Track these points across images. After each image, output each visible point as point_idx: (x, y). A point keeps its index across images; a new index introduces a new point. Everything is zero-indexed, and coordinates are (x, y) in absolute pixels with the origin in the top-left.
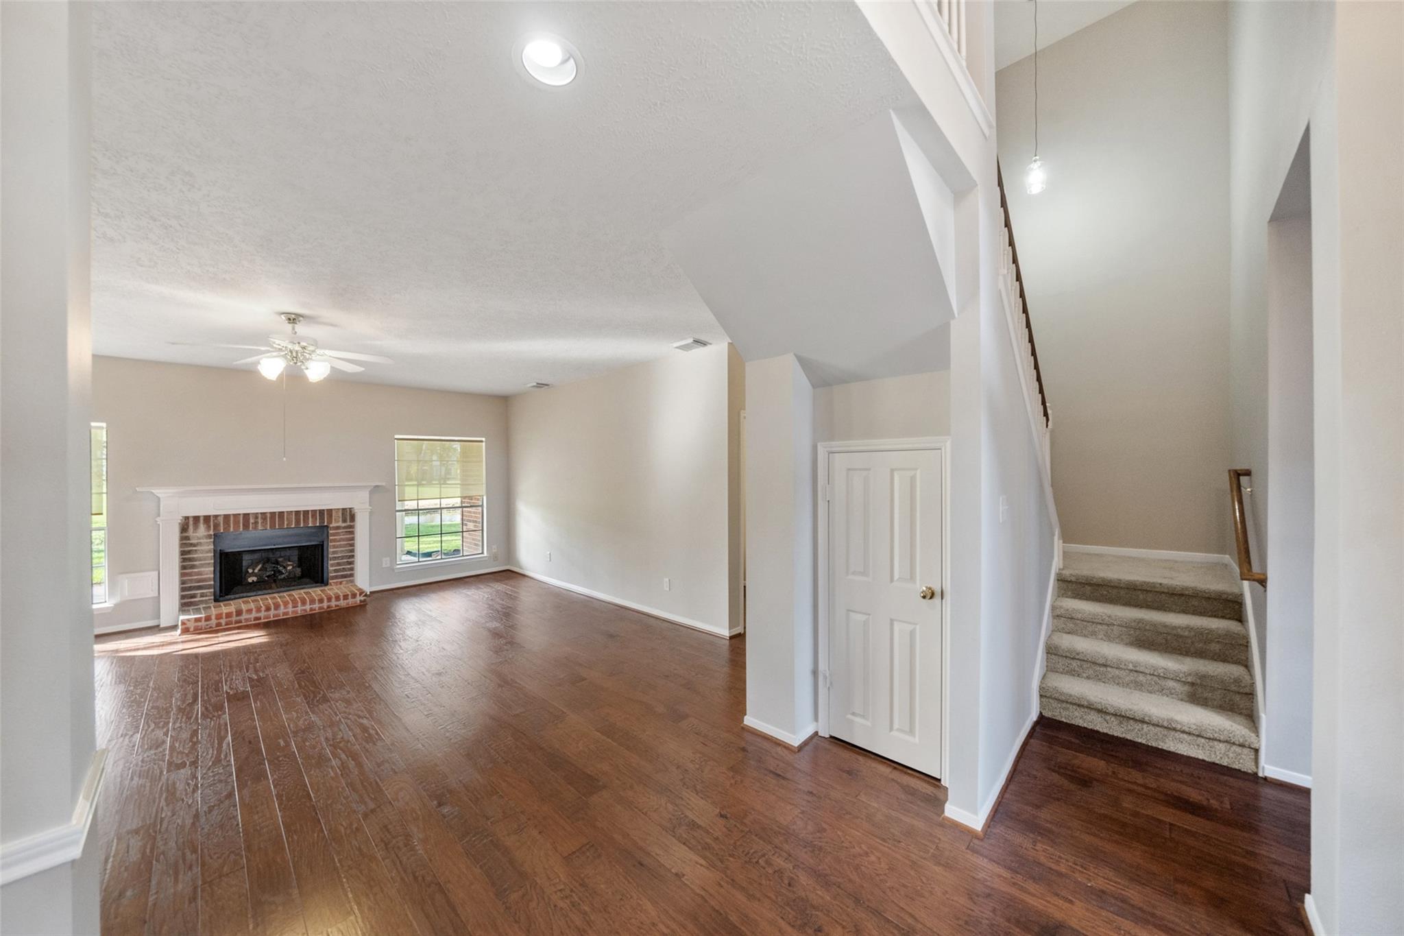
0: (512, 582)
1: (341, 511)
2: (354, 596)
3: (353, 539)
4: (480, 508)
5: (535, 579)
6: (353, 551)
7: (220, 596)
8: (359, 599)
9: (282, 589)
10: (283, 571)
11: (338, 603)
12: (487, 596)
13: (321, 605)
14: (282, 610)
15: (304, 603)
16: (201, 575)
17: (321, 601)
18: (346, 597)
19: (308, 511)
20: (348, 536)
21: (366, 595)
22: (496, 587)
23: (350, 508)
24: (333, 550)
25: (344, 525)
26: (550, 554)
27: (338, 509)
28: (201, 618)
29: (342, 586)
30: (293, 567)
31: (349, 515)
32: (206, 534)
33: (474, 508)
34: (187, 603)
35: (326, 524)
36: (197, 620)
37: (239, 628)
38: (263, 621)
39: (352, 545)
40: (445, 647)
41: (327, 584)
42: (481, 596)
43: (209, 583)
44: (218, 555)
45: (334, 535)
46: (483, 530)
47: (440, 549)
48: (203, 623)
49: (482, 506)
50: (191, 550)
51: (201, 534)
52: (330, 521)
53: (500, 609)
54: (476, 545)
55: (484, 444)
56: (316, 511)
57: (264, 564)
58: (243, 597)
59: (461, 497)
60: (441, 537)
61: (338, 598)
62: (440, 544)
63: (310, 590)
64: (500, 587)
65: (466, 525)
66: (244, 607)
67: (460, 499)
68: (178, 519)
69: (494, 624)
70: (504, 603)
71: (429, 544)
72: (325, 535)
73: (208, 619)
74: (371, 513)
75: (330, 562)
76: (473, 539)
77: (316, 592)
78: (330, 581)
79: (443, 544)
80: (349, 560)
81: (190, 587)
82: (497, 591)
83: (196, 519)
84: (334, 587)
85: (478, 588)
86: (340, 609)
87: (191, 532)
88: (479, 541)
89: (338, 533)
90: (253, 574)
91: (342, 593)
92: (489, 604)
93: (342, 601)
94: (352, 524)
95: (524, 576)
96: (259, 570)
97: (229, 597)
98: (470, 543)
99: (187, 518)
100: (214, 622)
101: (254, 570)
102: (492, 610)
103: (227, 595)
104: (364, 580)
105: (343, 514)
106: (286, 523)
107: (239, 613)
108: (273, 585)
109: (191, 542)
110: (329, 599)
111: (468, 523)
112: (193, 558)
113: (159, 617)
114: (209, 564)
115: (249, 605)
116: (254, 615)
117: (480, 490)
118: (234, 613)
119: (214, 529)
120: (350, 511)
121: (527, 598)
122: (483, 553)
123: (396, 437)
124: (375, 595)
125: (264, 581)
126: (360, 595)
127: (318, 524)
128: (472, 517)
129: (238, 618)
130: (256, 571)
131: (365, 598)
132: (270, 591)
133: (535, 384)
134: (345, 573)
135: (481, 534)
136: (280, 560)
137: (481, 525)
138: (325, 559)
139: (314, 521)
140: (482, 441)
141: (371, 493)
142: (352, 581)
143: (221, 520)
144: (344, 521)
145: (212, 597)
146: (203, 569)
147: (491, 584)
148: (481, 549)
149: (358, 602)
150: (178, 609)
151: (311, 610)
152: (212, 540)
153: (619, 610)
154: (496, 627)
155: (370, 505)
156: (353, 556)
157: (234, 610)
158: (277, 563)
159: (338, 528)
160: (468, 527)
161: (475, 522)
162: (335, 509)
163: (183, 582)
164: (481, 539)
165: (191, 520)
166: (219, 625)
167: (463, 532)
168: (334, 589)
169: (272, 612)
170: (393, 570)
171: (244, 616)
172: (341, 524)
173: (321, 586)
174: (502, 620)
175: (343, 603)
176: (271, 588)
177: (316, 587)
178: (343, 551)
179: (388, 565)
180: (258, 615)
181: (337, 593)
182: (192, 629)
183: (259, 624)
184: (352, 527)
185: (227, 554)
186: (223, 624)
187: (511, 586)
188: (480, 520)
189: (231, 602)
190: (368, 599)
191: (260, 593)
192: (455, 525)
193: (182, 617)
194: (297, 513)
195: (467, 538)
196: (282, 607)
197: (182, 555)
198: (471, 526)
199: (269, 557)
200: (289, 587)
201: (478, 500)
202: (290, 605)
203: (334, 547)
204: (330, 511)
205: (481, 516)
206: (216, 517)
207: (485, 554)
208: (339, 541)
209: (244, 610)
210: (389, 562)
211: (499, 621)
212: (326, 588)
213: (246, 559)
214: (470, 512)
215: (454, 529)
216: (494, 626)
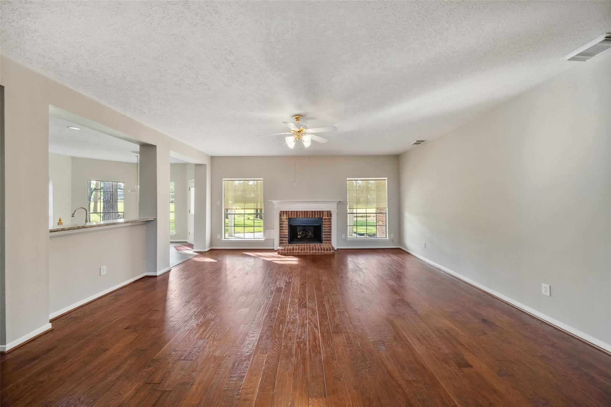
0: (401, 256)
1: (326, 212)
2: (330, 250)
3: (331, 224)
4: (385, 214)
5: (414, 256)
6: (331, 230)
7: (290, 242)
8: (332, 251)
9: (308, 242)
10: (308, 235)
11: (324, 252)
12: (388, 262)
13: (319, 251)
14: (306, 251)
15: (313, 250)
16: (285, 233)
17: (318, 250)
18: (327, 250)
19: (315, 211)
20: (329, 223)
21: (335, 250)
22: (393, 257)
23: (330, 211)
24: (324, 229)
25: (328, 218)
26: (425, 243)
27: (326, 211)
28: (283, 249)
29: (327, 244)
30: (311, 234)
31: (329, 214)
32: (286, 218)
33: (382, 214)
34: (281, 243)
35: (321, 217)
36: (282, 250)
37: (293, 255)
38: (300, 254)
39: (331, 227)
40: (364, 291)
41: (322, 243)
42: (385, 261)
43: (286, 236)
44: (289, 226)
45: (324, 222)
46: (386, 226)
47: (366, 233)
48: (283, 251)
49: (386, 213)
50: (282, 224)
51: (285, 217)
52: (323, 216)
53: (395, 272)
54: (383, 233)
55: (386, 181)
56: (318, 211)
57: (303, 231)
58: (296, 243)
59: (376, 208)
60: (367, 227)
61: (324, 250)
62: (366, 230)
63: (316, 244)
64: (395, 258)
65: (378, 222)
66: (295, 247)
67: (375, 209)
68: (279, 212)
69: (392, 283)
70: (397, 268)
71: (362, 230)
72: (321, 222)
73: (285, 250)
74: (337, 214)
75: (323, 233)
76: (382, 230)
77: (318, 245)
78: (323, 242)
79: (367, 230)
80: (330, 233)
81: (282, 237)
82: (394, 260)
83: (284, 212)
84: (324, 244)
85: (383, 256)
86: (325, 255)
87: (282, 217)
88: (384, 231)
89: (326, 221)
90: (299, 235)
91: (326, 247)
92: (389, 268)
93: (326, 251)
94: (330, 218)
95: (409, 253)
96: (301, 233)
97: (293, 242)
98: (380, 232)
99: (281, 211)
100: (286, 251)
101: (300, 233)
102: (391, 272)
103: (292, 241)
104: (335, 243)
105: (327, 213)
106: (308, 215)
107: (293, 249)
108: (305, 240)
109: (282, 220)
110: (321, 250)
111: (379, 222)
112: (283, 226)
113: (274, 246)
114: (287, 229)
115: (297, 247)
116: (297, 251)
117: (385, 205)
118: (292, 249)
119: (288, 216)
120: (330, 212)
121: (410, 269)
122: (386, 237)
123: (348, 179)
124: (339, 251)
125: (303, 238)
126: (332, 250)
127: (319, 217)
128: (381, 218)
129: (293, 251)
130: (300, 234)
131: (334, 251)
132: (304, 242)
133: (416, 142)
134: (328, 239)
135: (385, 228)
136: (308, 230)
137: (385, 223)
138: (321, 232)
139: (318, 216)
140: (385, 180)
141: (338, 204)
142: (331, 243)
143: (290, 212)
144: (328, 216)
145: (288, 242)
146: (285, 231)
147: (390, 255)
148: (385, 235)
149: (332, 253)
150: (278, 244)
151: (315, 253)
152: (288, 220)
153: (485, 296)
154: (393, 285)
155: (337, 210)
156: (331, 232)
157: (292, 248)
158: (307, 231)
159: (325, 219)
160: (379, 224)
161: (382, 221)
162: (325, 211)
163: (280, 235)
164: (385, 230)
165: (282, 212)
166: (287, 253)
167: (376, 226)
168: (324, 245)
169: (303, 251)
170: (346, 240)
171: (295, 251)
172: (326, 217)
173: (320, 243)
174: (396, 281)
175: (326, 252)
176: (304, 241)
177: (318, 243)
178: (327, 229)
179: (344, 238)
180: (299, 251)
181: (324, 247)
182: (280, 253)
183: (299, 255)
184: (330, 219)
185: (292, 226)
186: (289, 253)
187: (401, 258)
188: (385, 221)
189: (293, 244)
190: (336, 252)
191: (301, 242)
192: (373, 223)
193: (279, 248)
194: (312, 212)
195: (378, 229)
196: (306, 250)
197: (280, 225)
198: (381, 223)
199: (305, 228)
200: (310, 241)
201: (384, 210)
202: (308, 250)
203: (324, 227)
204: (323, 211)
205: (385, 218)
206: (289, 211)
207: (387, 238)
208: (326, 225)
209: (295, 249)
210: (344, 237)
211: (395, 280)
212: (321, 244)
213: (299, 229)
214: (380, 216)
215: (373, 225)
216: (392, 284)
